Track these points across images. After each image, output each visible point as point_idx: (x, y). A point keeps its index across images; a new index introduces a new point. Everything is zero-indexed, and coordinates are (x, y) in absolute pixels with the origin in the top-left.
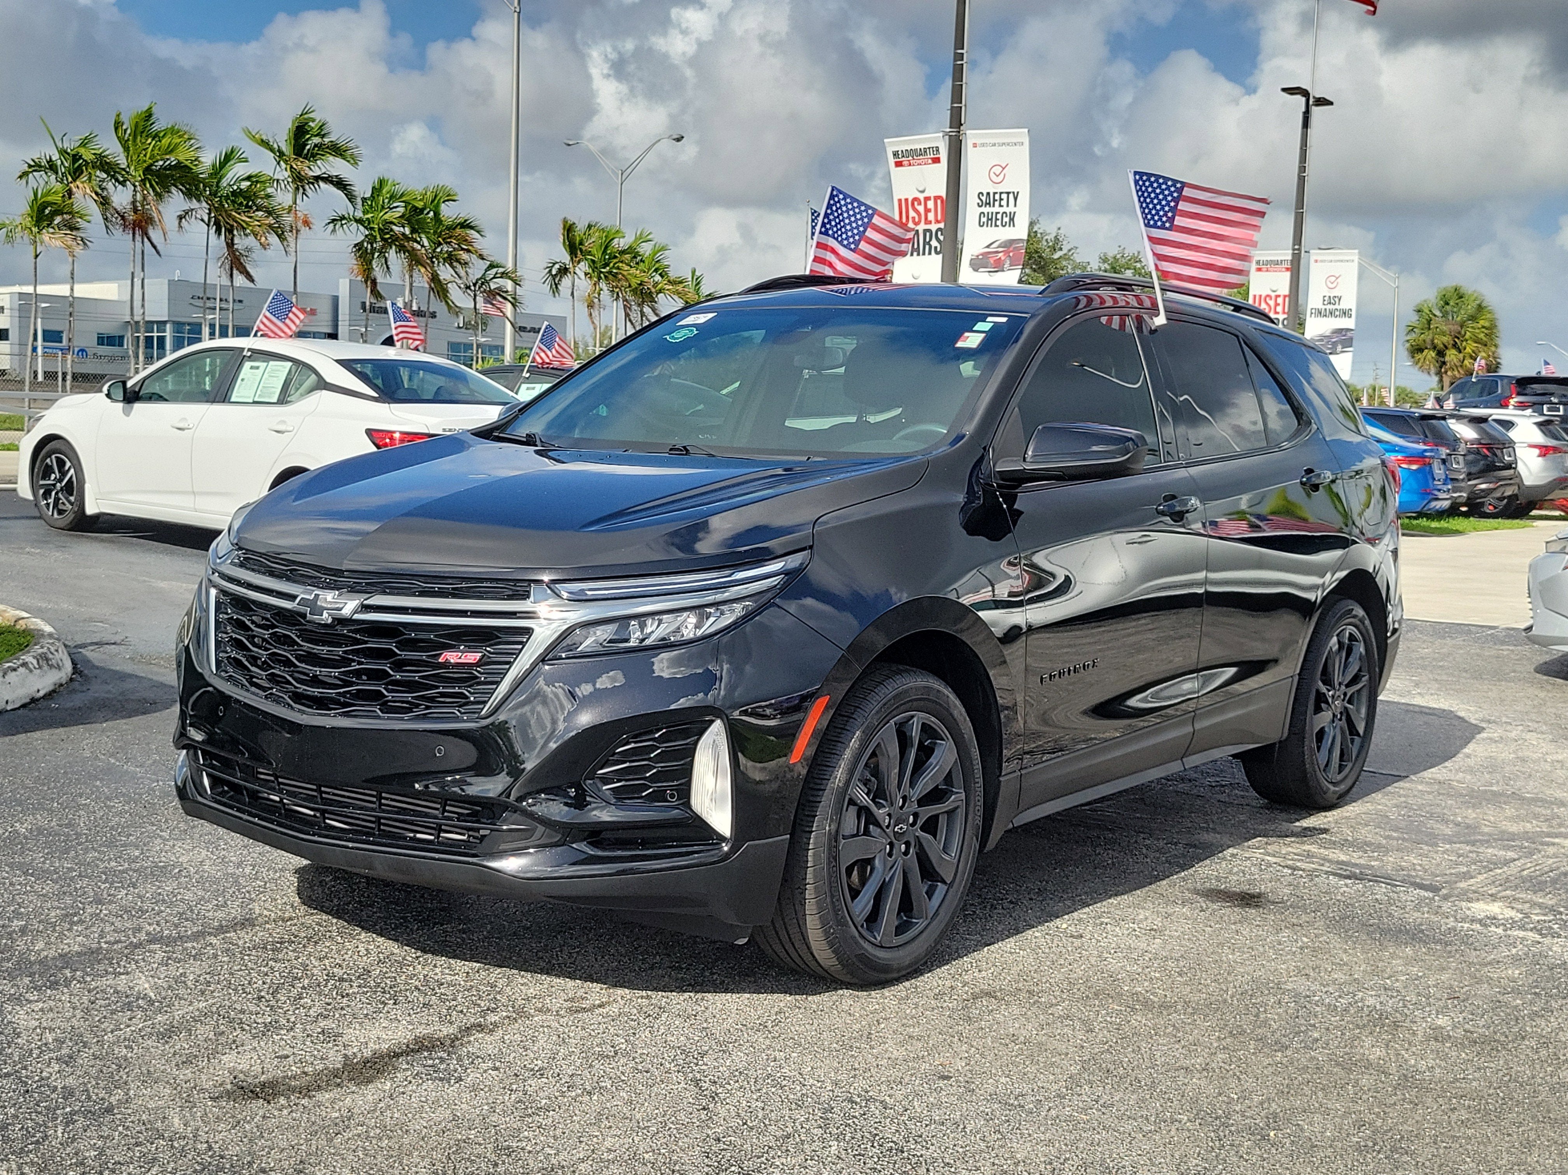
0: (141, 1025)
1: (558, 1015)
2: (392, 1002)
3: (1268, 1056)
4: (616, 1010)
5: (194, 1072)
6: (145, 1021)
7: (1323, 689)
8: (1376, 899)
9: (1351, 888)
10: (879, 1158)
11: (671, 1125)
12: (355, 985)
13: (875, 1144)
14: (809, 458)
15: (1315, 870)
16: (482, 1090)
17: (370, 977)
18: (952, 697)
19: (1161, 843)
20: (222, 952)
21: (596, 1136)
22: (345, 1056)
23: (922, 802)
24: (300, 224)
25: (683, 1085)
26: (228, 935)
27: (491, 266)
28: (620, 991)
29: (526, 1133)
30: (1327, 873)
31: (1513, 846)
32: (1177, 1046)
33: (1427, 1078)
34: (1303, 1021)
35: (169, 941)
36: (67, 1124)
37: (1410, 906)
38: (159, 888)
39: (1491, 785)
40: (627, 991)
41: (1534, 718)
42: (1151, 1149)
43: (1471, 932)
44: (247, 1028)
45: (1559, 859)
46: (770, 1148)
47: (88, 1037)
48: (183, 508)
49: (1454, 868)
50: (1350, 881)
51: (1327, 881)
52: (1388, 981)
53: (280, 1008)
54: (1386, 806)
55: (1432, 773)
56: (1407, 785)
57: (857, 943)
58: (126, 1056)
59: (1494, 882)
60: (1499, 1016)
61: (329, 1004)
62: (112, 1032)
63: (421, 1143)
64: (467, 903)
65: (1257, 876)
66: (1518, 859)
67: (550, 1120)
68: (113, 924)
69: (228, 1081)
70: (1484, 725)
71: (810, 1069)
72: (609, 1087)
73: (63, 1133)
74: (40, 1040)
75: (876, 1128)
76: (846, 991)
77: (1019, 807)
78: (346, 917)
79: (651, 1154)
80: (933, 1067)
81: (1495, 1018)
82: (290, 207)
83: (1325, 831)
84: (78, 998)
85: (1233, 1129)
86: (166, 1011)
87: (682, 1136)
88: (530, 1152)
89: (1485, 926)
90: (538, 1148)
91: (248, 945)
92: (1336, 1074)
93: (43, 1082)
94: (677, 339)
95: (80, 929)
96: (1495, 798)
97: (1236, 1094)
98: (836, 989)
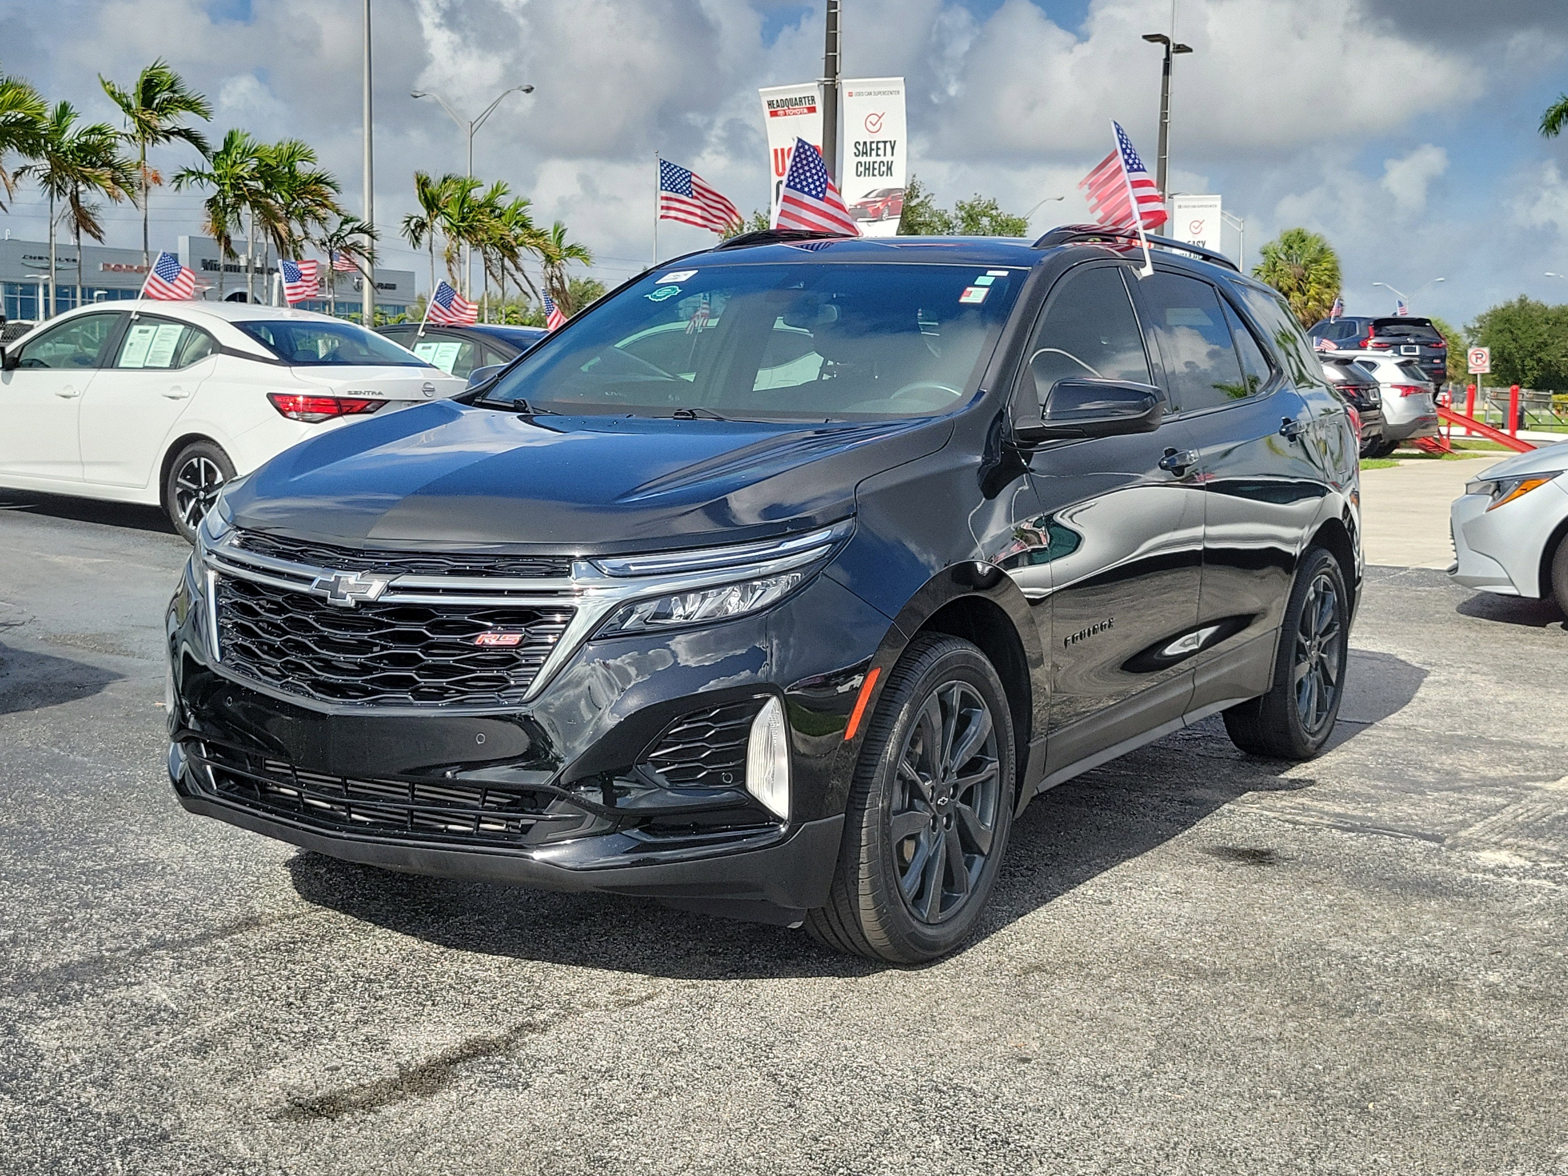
0: (171, 1040)
1: (607, 1010)
2: (430, 1003)
3: (1336, 1022)
4: (666, 1002)
5: (244, 1090)
6: (174, 1035)
7: (1302, 639)
8: (1385, 852)
9: (1356, 841)
10: (987, 1151)
11: (762, 1126)
12: (385, 985)
13: (978, 1136)
14: (827, 420)
15: (1316, 824)
16: (554, 1096)
17: (399, 976)
18: (988, 664)
19: (1156, 801)
20: (235, 955)
21: (689, 1141)
22: (399, 1065)
23: (962, 773)
24: (149, 181)
25: (760, 1080)
26: (235, 937)
27: (346, 221)
28: (664, 982)
29: (614, 1141)
30: (1328, 826)
31: (1499, 792)
32: (1244, 1016)
33: (1501, 1039)
34: (1359, 984)
35: (173, 946)
36: (124, 1155)
37: (1419, 858)
38: (147, 887)
39: (1455, 730)
40: (671, 981)
41: (1473, 660)
42: (1256, 1128)
43: (1487, 883)
44: (286, 1038)
45: (1547, 804)
46: (872, 1145)
47: (117, 1056)
48: (71, 479)
49: (1450, 817)
50: (1353, 834)
51: (1331, 835)
52: (1426, 937)
53: (314, 1015)
54: (1362, 754)
55: (1394, 718)
56: (1374, 732)
57: (908, 921)
58: (164, 1075)
59: (1493, 830)
60: (1547, 969)
61: (365, 1008)
62: (142, 1049)
63: (508, 1158)
64: (476, 892)
65: (1260, 832)
66: (1508, 805)
67: (635, 1125)
68: (108, 929)
69: (283, 1098)
70: (1426, 668)
71: (884, 1057)
72: (685, 1086)
73: (122, 1165)
74: (67, 1061)
75: (973, 1119)
76: (894, 971)
77: (1045, 773)
78: (354, 912)
79: (751, 1158)
80: (1008, 1050)
81: (1543, 972)
82: (139, 163)
83: (1312, 782)
84: (94, 1013)
85: (1330, 1102)
86: (193, 1024)
87: (777, 1136)
88: (625, 1162)
89: (1499, 875)
90: (633, 1158)
91: (259, 946)
92: (1411, 1038)
93: (84, 1109)
94: (660, 298)
95: (74, 937)
96: (1464, 743)
97: (1320, 1064)
98: (883, 970)
